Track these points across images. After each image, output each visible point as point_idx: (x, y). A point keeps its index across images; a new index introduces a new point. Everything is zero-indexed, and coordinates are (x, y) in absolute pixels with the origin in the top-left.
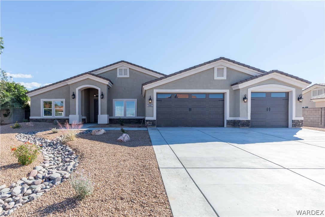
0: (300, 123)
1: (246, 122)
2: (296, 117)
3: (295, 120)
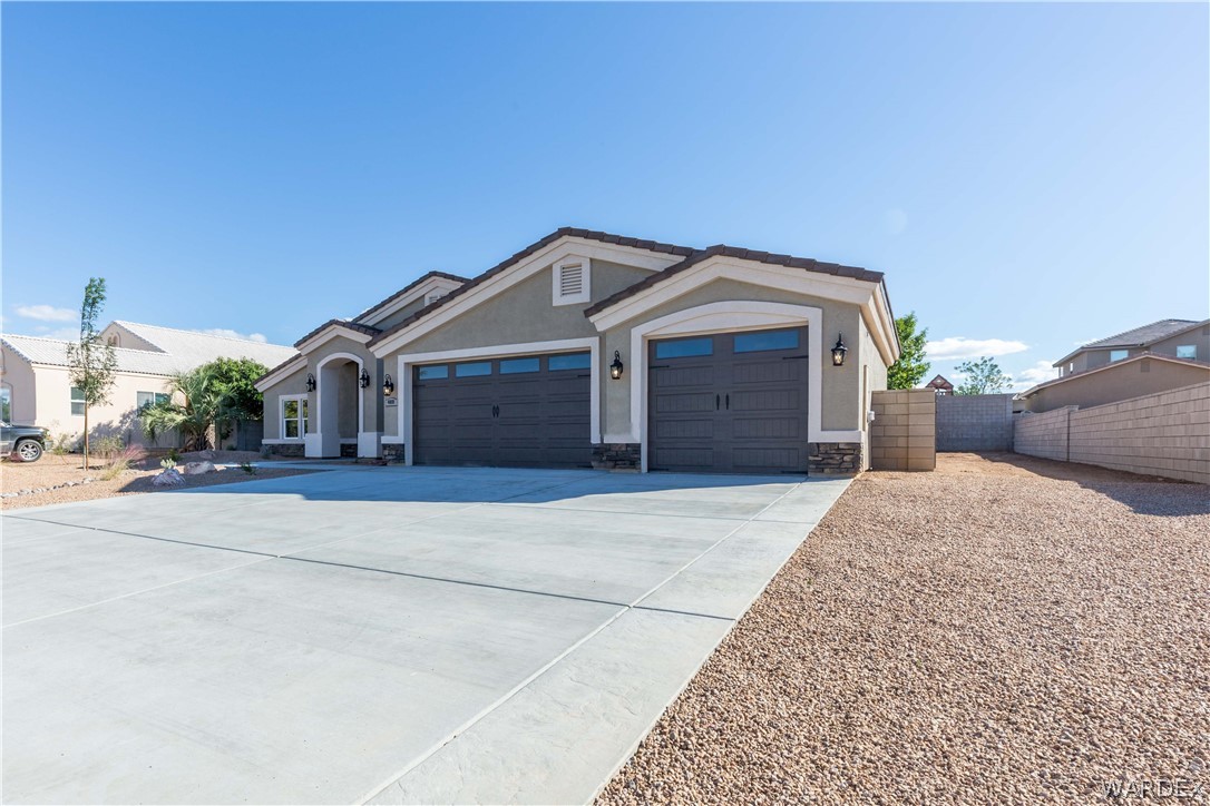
0: (846, 458)
1: (624, 449)
2: (822, 430)
3: (818, 444)
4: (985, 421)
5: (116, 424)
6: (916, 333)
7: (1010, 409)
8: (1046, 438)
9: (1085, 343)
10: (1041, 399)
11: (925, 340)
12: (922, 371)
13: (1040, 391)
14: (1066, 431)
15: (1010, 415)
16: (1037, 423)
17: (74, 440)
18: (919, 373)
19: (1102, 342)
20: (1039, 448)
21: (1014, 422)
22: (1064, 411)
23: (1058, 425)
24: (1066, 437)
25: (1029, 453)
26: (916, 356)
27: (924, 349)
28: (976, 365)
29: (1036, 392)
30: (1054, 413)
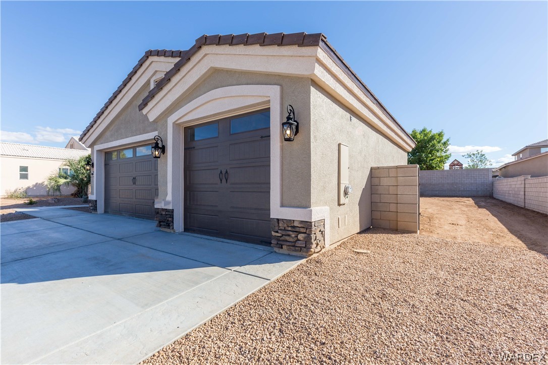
0: (300, 236)
2: (282, 206)
3: (278, 220)
4: (478, 182)
5: (46, 183)
6: (444, 140)
7: (491, 175)
8: (511, 192)
9: (528, 144)
10: (507, 172)
11: (449, 143)
12: (447, 157)
13: (506, 167)
14: (523, 190)
15: (491, 178)
16: (505, 184)
17: (22, 190)
18: (446, 158)
19: (536, 144)
20: (507, 197)
21: (493, 182)
22: (522, 178)
23: (518, 186)
24: (523, 193)
25: (501, 199)
26: (444, 150)
27: (448, 147)
28: (474, 154)
29: (504, 167)
30: (515, 179)
